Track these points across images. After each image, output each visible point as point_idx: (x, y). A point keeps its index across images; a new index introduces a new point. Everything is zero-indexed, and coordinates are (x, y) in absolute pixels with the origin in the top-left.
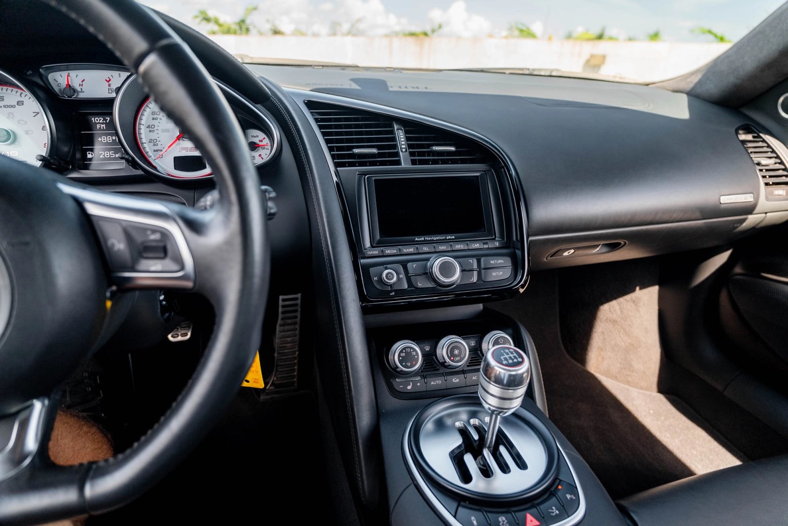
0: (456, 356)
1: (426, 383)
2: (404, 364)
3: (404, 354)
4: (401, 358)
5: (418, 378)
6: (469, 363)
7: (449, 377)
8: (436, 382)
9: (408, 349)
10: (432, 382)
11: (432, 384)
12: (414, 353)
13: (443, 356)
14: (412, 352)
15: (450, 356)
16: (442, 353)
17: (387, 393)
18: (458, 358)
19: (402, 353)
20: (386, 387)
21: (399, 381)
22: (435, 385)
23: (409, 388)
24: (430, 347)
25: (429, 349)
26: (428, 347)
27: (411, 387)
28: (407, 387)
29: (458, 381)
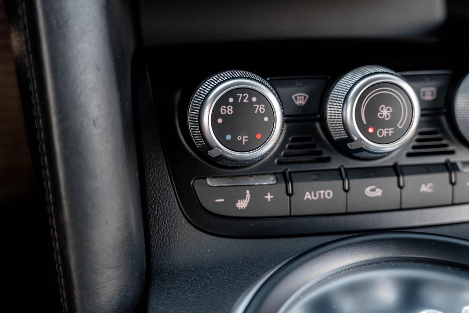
0: (383, 124)
1: (290, 195)
2: (228, 137)
3: (230, 110)
4: (220, 121)
5: (271, 180)
6: (414, 147)
7: (355, 183)
8: (320, 194)
9: (244, 95)
10: (308, 193)
11: (306, 197)
12: (260, 109)
13: (343, 123)
14: (255, 106)
15: (365, 123)
16: (342, 113)
17: (179, 216)
18: (388, 129)
19: (225, 107)
20: (176, 200)
21: (216, 186)
22: (314, 200)
23: (241, 205)
24: (307, 96)
25: (304, 101)
26: (301, 96)
27: (247, 205)
28: (237, 204)
29: (380, 194)
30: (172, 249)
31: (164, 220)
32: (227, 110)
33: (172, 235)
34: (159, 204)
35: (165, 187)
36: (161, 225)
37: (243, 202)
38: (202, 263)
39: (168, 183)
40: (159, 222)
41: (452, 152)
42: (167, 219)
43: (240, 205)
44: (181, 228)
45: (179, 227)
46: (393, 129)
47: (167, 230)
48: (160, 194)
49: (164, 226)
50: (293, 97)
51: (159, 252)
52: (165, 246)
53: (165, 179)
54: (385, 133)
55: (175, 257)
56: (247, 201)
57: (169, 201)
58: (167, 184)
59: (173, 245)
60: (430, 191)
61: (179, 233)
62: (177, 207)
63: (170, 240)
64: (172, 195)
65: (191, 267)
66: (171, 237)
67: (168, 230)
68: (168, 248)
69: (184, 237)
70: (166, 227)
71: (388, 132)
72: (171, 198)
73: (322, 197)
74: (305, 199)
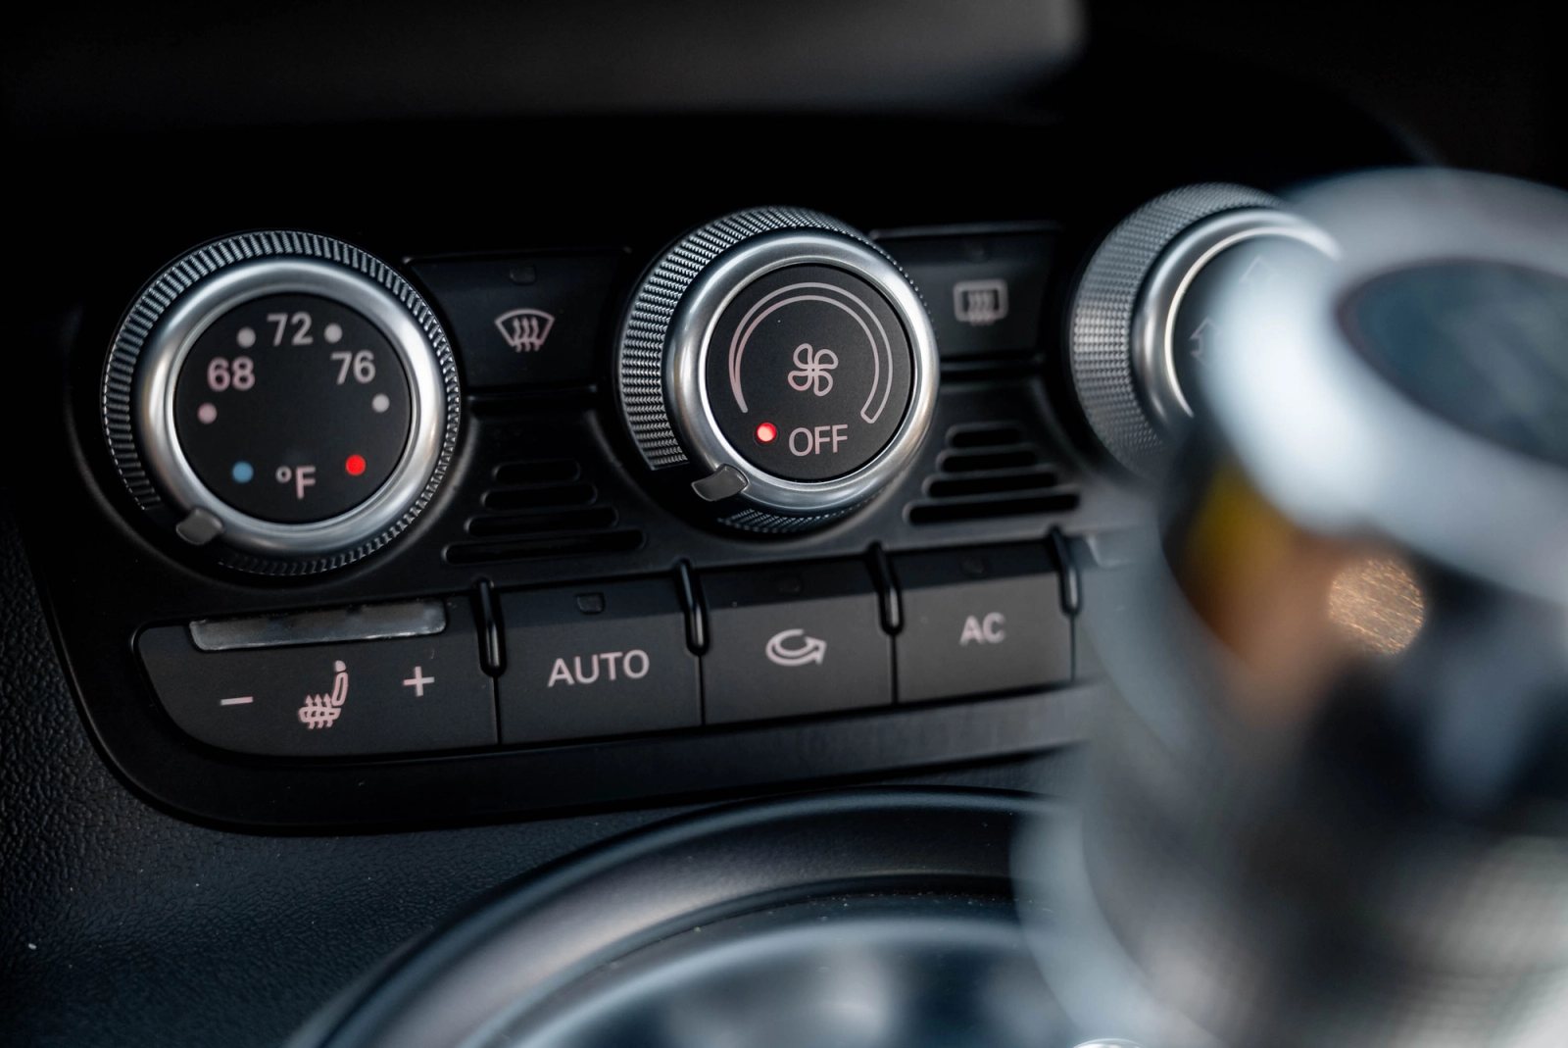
0: (808, 411)
1: (496, 673)
2: (243, 472)
3: (243, 375)
4: (207, 413)
5: (424, 621)
6: (937, 489)
7: (731, 621)
8: (604, 664)
9: (296, 319)
10: (560, 663)
11: (554, 677)
12: (358, 367)
13: (669, 411)
14: (336, 356)
15: (744, 408)
16: (663, 377)
17: (86, 765)
18: (827, 428)
19: (224, 363)
20: (72, 707)
21: (221, 648)
22: (584, 686)
23: (318, 714)
24: (551, 319)
25: (539, 336)
26: (529, 317)
27: (337, 712)
28: (302, 711)
29: (818, 656)
30: (60, 886)
31: (29, 781)
32: (232, 374)
33: (59, 834)
34: (8, 722)
35: (30, 658)
36: (18, 799)
37: (324, 705)
38: (171, 933)
39: (42, 646)
40: (9, 788)
41: (1069, 503)
42: (39, 778)
43: (313, 714)
44: (94, 807)
45: (84, 803)
46: (844, 427)
47: (42, 818)
48: (12, 685)
49: (28, 802)
50: (499, 322)
51: (12, 899)
52: (34, 875)
53: (28, 630)
55: (72, 914)
56: (338, 698)
57: (48, 710)
58: (37, 648)
59: (66, 870)
61: (86, 827)
62: (79, 730)
63: (53, 853)
64: (57, 689)
65: (129, 948)
66: (55, 842)
67: (47, 817)
68: (45, 883)
69: (106, 839)
70: (38, 806)
71: (827, 439)
72: (53, 700)
73: (613, 675)
74: (551, 683)
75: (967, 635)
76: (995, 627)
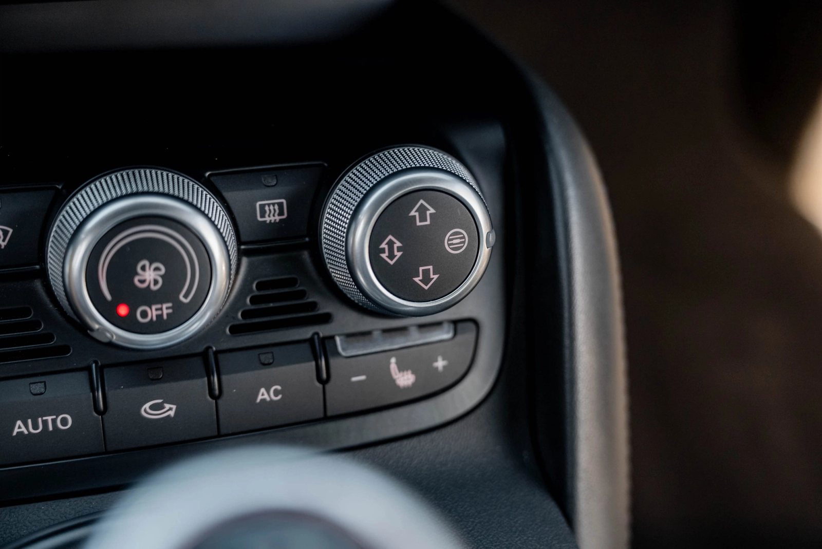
0: (148, 297)
8: (45, 423)
10: (19, 423)
11: (16, 430)
22: (34, 434)
24: (11, 231)
25: (4, 240)
29: (172, 413)
41: (326, 319)
46: (170, 305)
54: (153, 313)
60: (280, 397)
71: (159, 312)
73: (51, 428)
74: (15, 434)
75: (260, 397)
76: (276, 393)
